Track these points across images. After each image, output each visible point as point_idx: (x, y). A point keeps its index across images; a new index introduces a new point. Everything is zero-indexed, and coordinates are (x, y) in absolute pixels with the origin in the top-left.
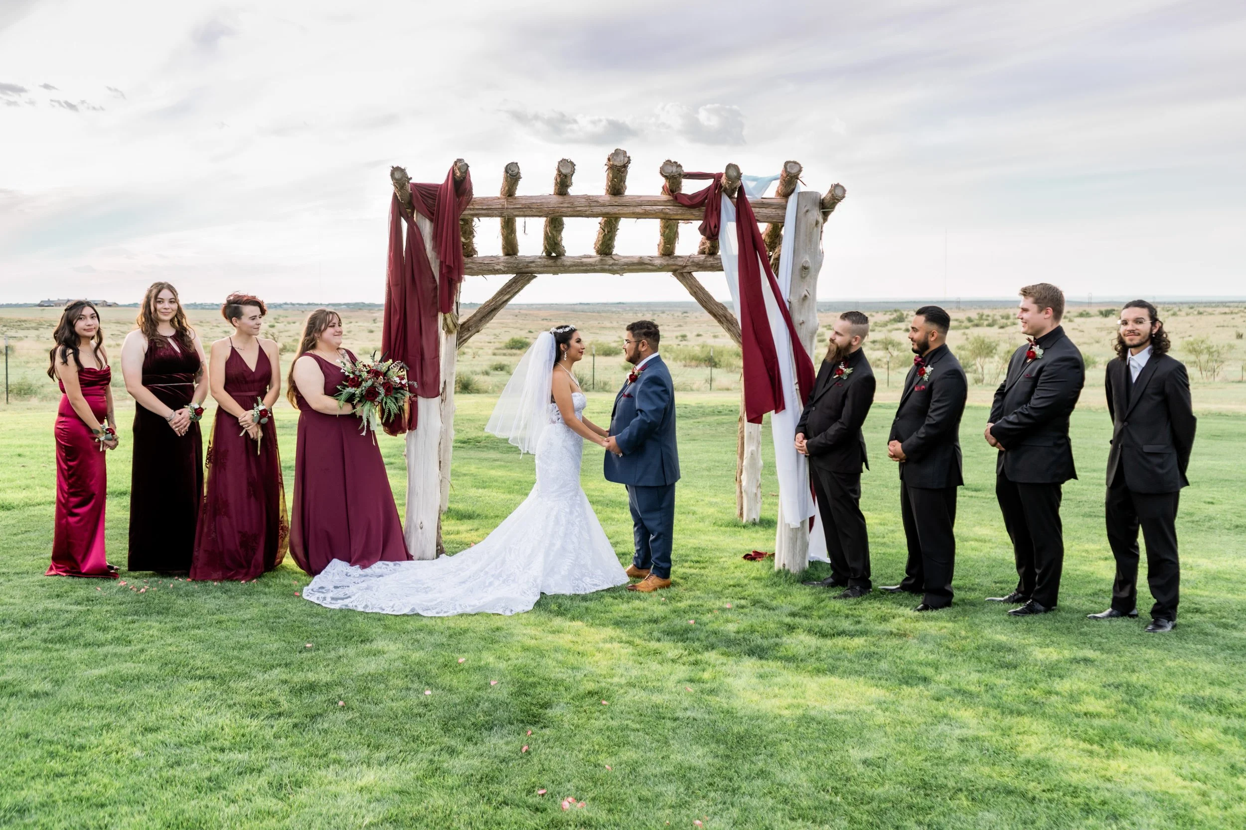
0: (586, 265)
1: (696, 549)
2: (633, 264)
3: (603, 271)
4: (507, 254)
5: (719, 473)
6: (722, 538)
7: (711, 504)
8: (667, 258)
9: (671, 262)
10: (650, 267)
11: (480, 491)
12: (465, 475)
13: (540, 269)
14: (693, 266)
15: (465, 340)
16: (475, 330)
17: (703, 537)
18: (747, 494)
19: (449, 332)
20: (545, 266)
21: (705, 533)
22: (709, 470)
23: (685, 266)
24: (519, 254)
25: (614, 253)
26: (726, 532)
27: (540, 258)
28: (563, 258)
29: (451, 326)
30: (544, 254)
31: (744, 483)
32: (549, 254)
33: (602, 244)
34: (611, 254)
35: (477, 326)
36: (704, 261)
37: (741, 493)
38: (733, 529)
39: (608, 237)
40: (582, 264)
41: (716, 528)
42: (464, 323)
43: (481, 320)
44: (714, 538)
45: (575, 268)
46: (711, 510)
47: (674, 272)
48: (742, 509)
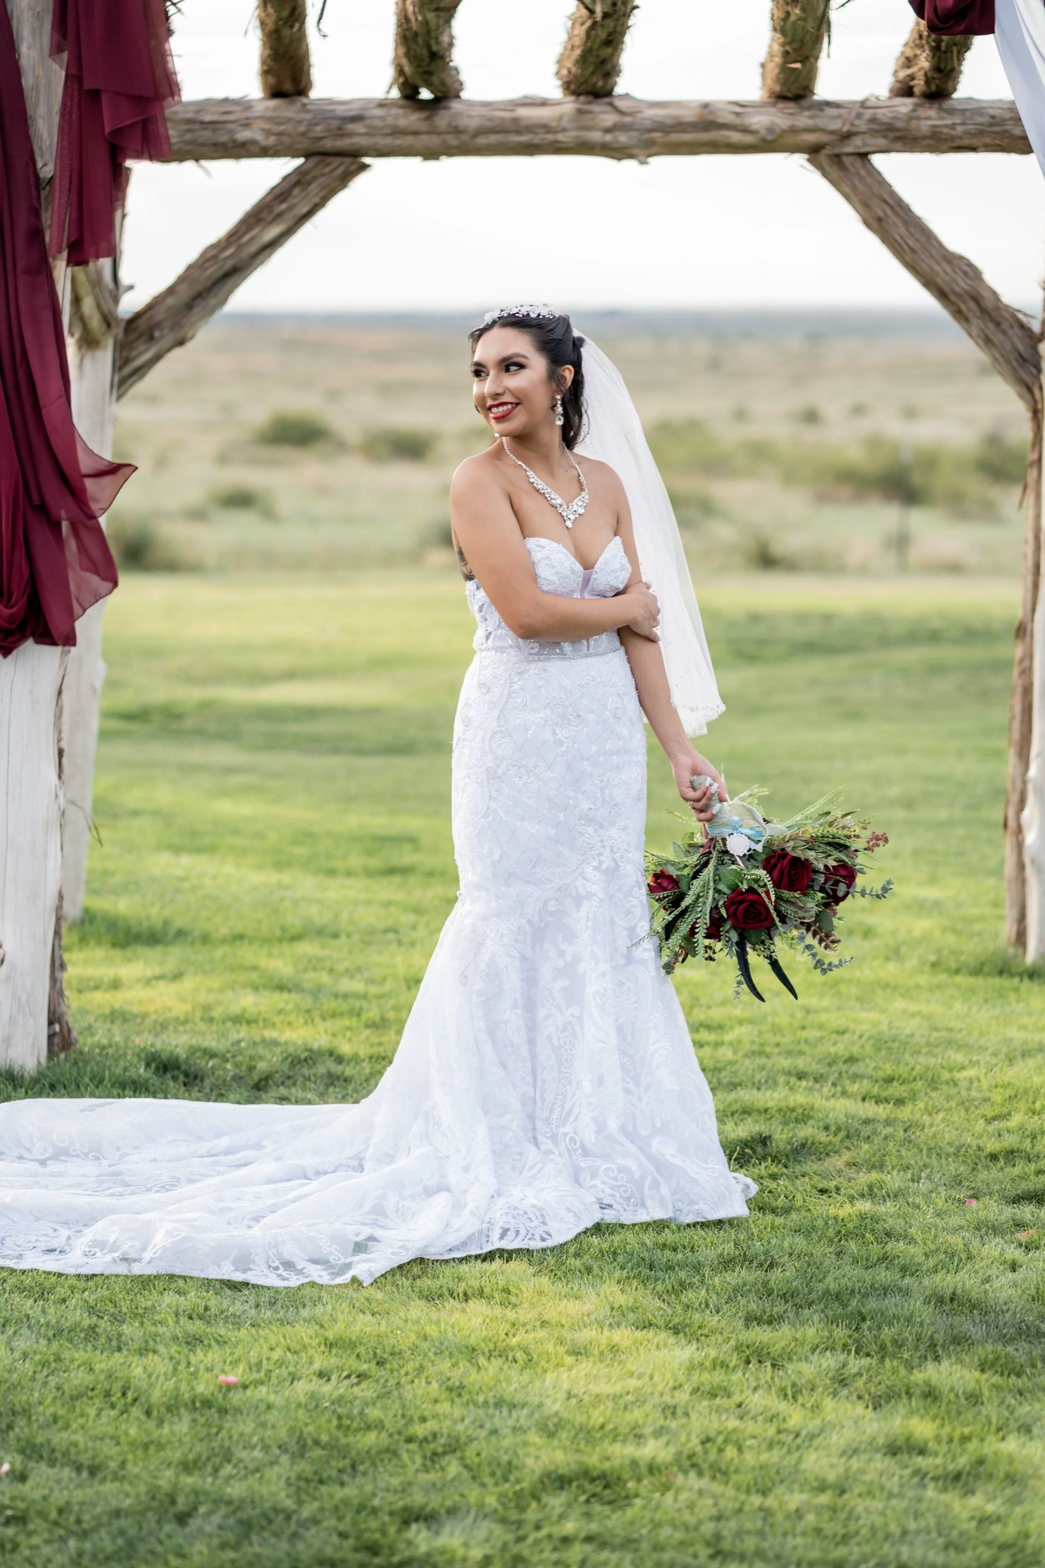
0: (531, 128)
1: (880, 1043)
2: (680, 126)
3: (584, 148)
4: (276, 93)
5: (943, 814)
6: (959, 1007)
7: (920, 907)
8: (791, 107)
9: (803, 120)
10: (736, 137)
11: (185, 860)
12: (135, 813)
13: (382, 142)
14: (873, 133)
15: (140, 371)
16: (170, 339)
17: (899, 1004)
18: (1039, 870)
19: (89, 342)
20: (397, 132)
21: (907, 993)
22: (909, 804)
23: (847, 136)
24: (315, 94)
25: (619, 90)
26: (972, 990)
27: (382, 104)
28: (455, 105)
29: (95, 323)
30: (395, 93)
31: (1030, 838)
32: (410, 93)
33: (583, 60)
34: (609, 93)
35: (176, 325)
36: (910, 118)
37: (1021, 866)
38: (996, 982)
39: (602, 34)
40: (517, 126)
41: (942, 977)
42: (138, 316)
43: (189, 306)
44: (934, 1007)
45: (493, 139)
46: (922, 925)
47: (813, 151)
48: (1022, 918)
